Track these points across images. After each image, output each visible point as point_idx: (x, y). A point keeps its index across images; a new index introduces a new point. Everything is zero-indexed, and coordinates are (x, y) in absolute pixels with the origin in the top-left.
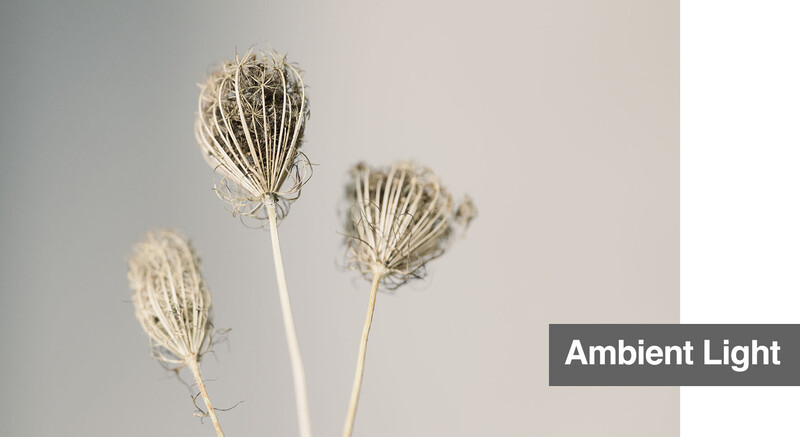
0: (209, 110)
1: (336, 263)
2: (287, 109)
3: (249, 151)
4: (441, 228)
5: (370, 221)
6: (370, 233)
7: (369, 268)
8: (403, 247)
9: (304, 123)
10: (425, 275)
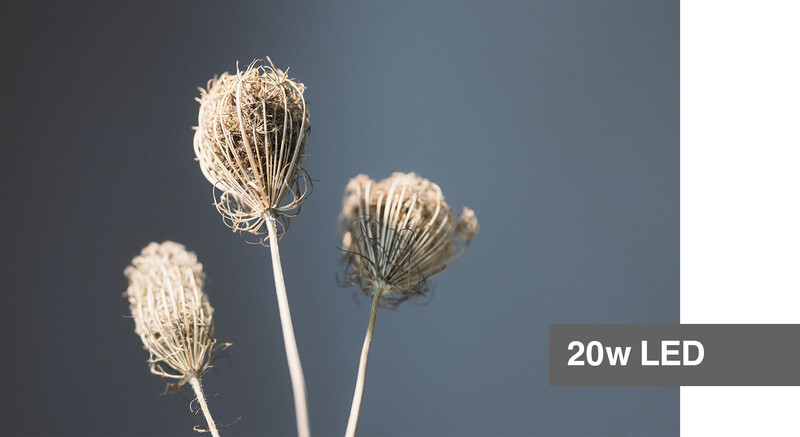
0: (210, 126)
1: (337, 279)
2: (288, 124)
3: (250, 166)
4: (442, 243)
5: (371, 236)
6: (371, 250)
7: (370, 284)
8: (404, 263)
9: (304, 139)
10: (427, 290)
